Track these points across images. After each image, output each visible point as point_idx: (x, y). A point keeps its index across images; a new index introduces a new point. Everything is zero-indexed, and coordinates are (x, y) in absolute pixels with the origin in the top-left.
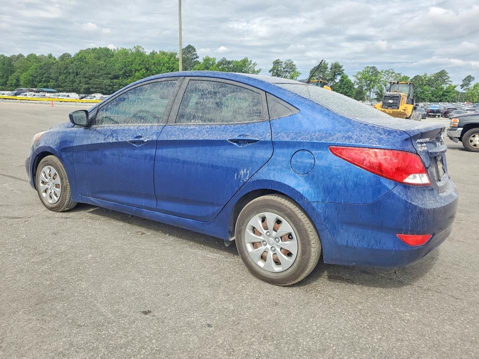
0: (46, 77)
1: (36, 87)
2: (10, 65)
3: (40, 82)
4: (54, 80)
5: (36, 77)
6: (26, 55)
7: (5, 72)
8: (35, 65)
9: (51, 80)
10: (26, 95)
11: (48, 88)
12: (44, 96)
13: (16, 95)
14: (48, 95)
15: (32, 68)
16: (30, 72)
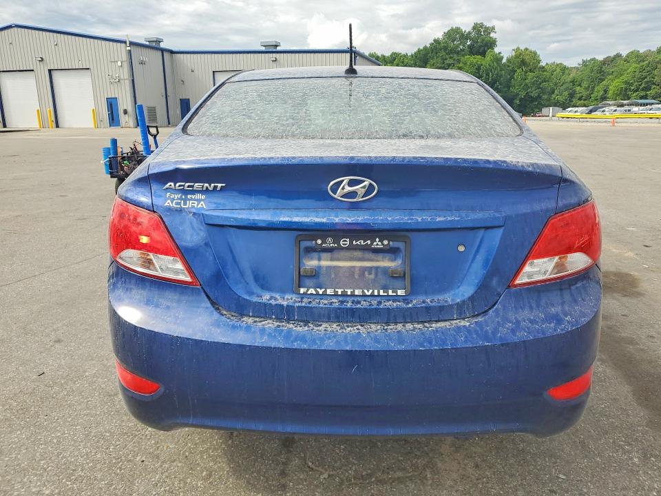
0: (647, 82)
1: (629, 99)
2: (601, 71)
3: (636, 91)
4: (658, 85)
5: (631, 84)
6: (624, 54)
7: (592, 82)
8: (633, 66)
9: (654, 86)
10: (604, 111)
11: (647, 99)
12: (629, 111)
13: (591, 112)
14: (635, 109)
15: (628, 71)
16: (625, 77)
